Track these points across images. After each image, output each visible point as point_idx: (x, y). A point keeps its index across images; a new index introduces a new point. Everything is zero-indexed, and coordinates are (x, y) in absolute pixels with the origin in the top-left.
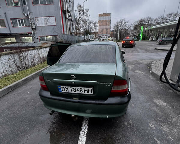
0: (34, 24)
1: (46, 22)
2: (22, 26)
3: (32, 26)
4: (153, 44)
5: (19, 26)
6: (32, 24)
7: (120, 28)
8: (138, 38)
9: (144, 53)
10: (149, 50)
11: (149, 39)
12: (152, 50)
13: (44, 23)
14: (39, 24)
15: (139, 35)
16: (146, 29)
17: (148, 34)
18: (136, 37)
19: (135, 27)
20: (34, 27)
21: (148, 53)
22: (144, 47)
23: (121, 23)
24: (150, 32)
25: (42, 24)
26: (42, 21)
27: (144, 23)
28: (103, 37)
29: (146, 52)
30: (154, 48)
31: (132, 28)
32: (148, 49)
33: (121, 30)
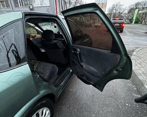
0: (32, 5)
1: (41, 3)
2: (22, 7)
3: (29, 7)
4: (145, 28)
5: (20, 7)
6: (30, 5)
7: (114, 11)
8: (131, 21)
9: (131, 36)
10: (138, 34)
11: (141, 23)
12: (142, 34)
13: (39, 4)
14: (36, 5)
15: (132, 18)
16: (140, 12)
17: (142, 17)
18: (129, 20)
19: (130, 11)
20: (31, 8)
21: (136, 37)
22: (135, 30)
23: (116, 7)
24: (144, 16)
25: (38, 5)
26: (38, 2)
27: (139, 6)
28: (97, 20)
29: (134, 36)
30: (145, 32)
31: (126, 12)
32: (137, 32)
33: (115, 13)
